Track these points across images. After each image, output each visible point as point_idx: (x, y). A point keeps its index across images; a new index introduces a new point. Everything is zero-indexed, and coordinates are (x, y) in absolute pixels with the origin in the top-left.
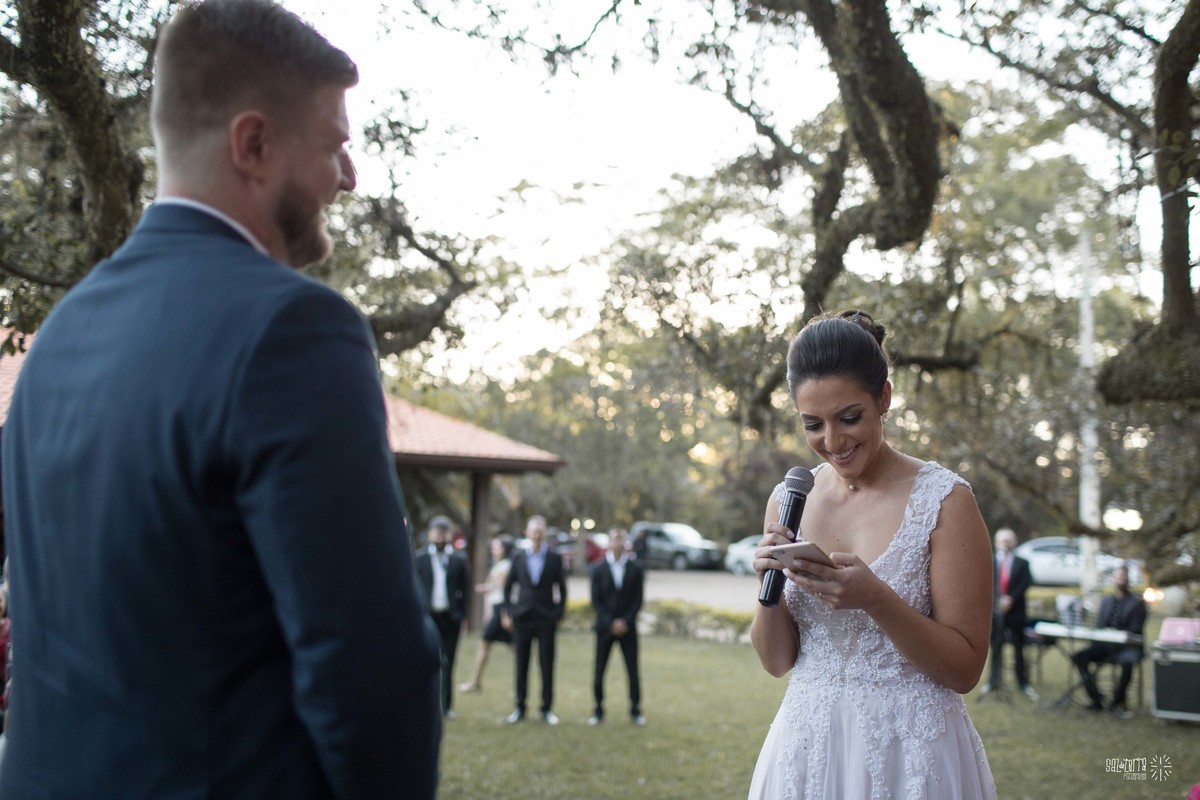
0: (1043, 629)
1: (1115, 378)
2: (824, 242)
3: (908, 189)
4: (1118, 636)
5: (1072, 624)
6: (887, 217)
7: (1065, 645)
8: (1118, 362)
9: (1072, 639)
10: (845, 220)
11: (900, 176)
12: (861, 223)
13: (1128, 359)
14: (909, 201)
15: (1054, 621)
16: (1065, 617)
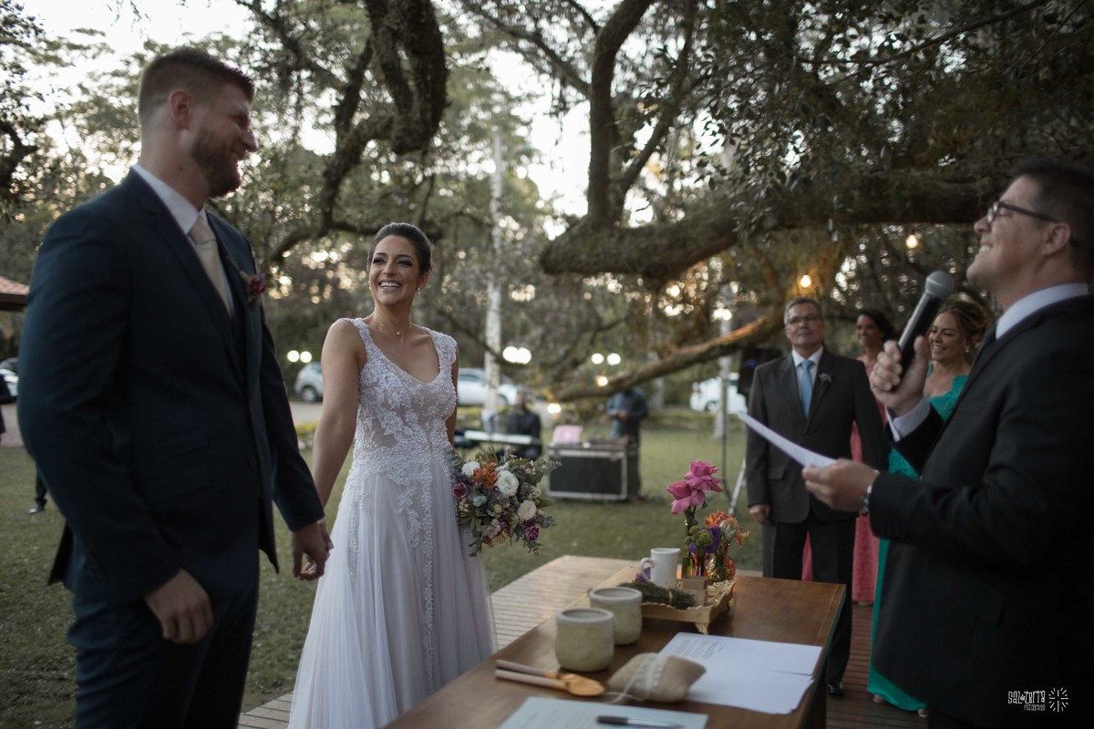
0: (470, 435)
1: (553, 256)
2: (345, 141)
3: (423, 112)
4: (525, 440)
5: (493, 431)
6: (404, 130)
7: (486, 447)
8: (555, 245)
9: (491, 442)
10: (365, 126)
11: (416, 103)
12: (378, 130)
13: (563, 243)
14: (423, 121)
15: (480, 429)
16: (487, 426)
